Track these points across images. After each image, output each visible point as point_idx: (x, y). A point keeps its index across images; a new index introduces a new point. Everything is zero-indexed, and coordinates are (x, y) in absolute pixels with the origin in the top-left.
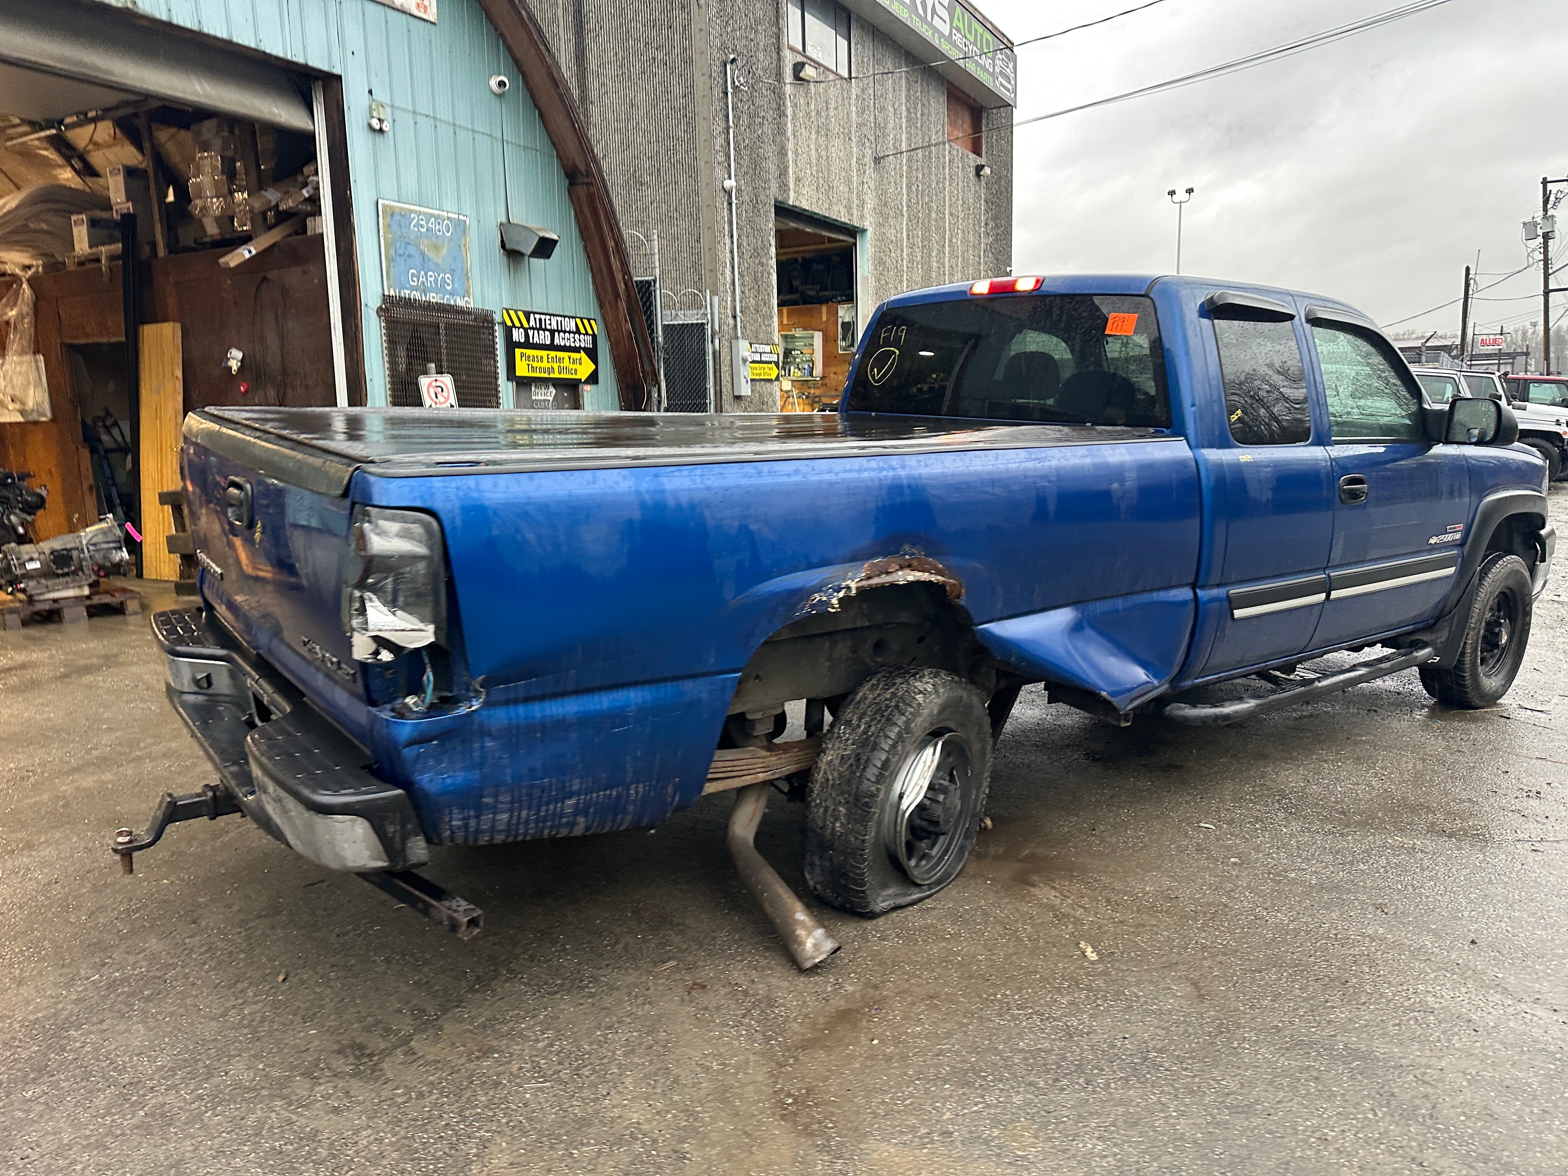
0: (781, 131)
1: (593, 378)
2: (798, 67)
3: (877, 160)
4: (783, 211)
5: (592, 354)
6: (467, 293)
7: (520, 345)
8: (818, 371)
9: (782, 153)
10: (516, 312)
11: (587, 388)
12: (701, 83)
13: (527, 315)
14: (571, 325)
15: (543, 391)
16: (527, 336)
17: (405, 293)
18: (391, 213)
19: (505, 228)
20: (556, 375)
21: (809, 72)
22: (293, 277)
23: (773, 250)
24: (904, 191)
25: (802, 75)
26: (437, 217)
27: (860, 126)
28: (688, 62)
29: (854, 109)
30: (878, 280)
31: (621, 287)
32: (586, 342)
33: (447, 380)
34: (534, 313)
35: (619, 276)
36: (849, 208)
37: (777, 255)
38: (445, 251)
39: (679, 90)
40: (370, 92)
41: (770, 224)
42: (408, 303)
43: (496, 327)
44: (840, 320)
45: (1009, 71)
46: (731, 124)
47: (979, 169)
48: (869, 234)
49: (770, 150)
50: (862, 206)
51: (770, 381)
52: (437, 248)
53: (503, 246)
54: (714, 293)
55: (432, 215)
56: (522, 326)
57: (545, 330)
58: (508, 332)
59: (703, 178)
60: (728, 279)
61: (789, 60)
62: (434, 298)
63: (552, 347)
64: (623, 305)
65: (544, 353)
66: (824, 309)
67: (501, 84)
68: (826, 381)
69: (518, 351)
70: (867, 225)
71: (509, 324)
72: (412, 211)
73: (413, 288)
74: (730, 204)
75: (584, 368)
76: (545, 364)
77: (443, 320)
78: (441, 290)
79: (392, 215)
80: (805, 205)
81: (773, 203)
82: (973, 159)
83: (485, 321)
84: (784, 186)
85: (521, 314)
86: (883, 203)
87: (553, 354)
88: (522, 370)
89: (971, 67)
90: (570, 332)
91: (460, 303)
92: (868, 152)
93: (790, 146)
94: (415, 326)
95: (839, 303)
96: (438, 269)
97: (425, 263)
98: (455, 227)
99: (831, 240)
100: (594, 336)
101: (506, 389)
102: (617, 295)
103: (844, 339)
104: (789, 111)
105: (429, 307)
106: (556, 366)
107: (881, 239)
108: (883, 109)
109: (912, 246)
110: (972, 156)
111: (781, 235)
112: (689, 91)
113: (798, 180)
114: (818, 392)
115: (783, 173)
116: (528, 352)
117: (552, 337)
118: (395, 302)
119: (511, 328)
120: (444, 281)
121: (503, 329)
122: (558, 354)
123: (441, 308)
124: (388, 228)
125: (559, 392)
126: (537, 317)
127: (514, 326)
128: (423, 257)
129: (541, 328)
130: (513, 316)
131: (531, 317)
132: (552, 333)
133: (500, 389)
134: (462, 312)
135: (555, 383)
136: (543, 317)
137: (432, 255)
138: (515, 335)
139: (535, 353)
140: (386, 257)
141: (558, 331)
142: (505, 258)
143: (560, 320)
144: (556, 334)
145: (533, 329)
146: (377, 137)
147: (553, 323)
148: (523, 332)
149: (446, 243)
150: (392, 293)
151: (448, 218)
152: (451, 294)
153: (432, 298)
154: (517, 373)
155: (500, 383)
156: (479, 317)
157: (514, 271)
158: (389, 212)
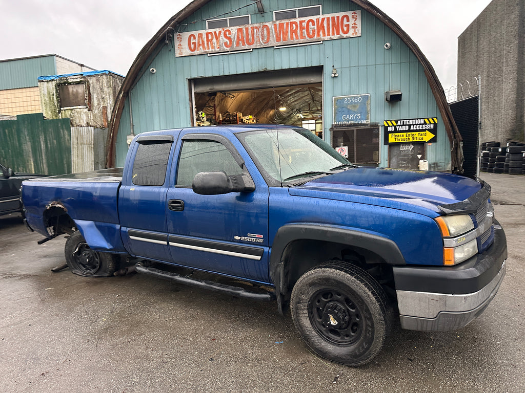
1: (434, 140)
5: (433, 131)
6: (367, 119)
7: (391, 132)
10: (391, 121)
11: (430, 144)
13: (396, 122)
14: (421, 122)
15: (407, 146)
16: (395, 128)
17: (341, 123)
19: (387, 94)
20: (411, 140)
26: (355, 97)
32: (432, 126)
33: (346, 148)
34: (400, 120)
38: (358, 107)
40: (333, 66)
42: (341, 125)
43: (380, 128)
52: (355, 107)
53: (387, 100)
55: (353, 97)
56: (393, 126)
57: (406, 125)
58: (386, 128)
63: (409, 131)
65: (405, 134)
67: (386, 45)
69: (390, 135)
71: (386, 125)
72: (345, 98)
73: (344, 121)
75: (430, 136)
76: (405, 137)
77: (355, 129)
78: (356, 119)
79: (337, 101)
83: (375, 127)
85: (393, 121)
87: (409, 133)
88: (392, 139)
90: (420, 124)
91: (364, 122)
94: (345, 132)
96: (355, 113)
97: (349, 112)
98: (363, 98)
100: (436, 124)
101: (383, 148)
105: (350, 125)
106: (411, 138)
116: (395, 134)
117: (410, 127)
118: (337, 126)
119: (387, 127)
120: (357, 116)
121: (383, 128)
122: (412, 133)
123: (355, 125)
124: (336, 104)
125: (416, 146)
126: (402, 121)
127: (389, 126)
128: (349, 110)
129: (403, 125)
130: (389, 122)
131: (399, 122)
132: (410, 126)
133: (380, 148)
134: (364, 125)
135: (413, 143)
136: (405, 121)
137: (353, 109)
138: (389, 129)
139: (399, 134)
140: (334, 113)
141: (413, 125)
142: (388, 104)
143: (414, 120)
144: (412, 126)
145: (399, 126)
146: (335, 79)
147: (411, 122)
148: (394, 127)
149: (359, 104)
150: (335, 123)
151: (361, 96)
152: (360, 120)
153: (351, 122)
154: (389, 142)
155: (380, 146)
156: (372, 125)
157: (392, 107)
158: (336, 100)
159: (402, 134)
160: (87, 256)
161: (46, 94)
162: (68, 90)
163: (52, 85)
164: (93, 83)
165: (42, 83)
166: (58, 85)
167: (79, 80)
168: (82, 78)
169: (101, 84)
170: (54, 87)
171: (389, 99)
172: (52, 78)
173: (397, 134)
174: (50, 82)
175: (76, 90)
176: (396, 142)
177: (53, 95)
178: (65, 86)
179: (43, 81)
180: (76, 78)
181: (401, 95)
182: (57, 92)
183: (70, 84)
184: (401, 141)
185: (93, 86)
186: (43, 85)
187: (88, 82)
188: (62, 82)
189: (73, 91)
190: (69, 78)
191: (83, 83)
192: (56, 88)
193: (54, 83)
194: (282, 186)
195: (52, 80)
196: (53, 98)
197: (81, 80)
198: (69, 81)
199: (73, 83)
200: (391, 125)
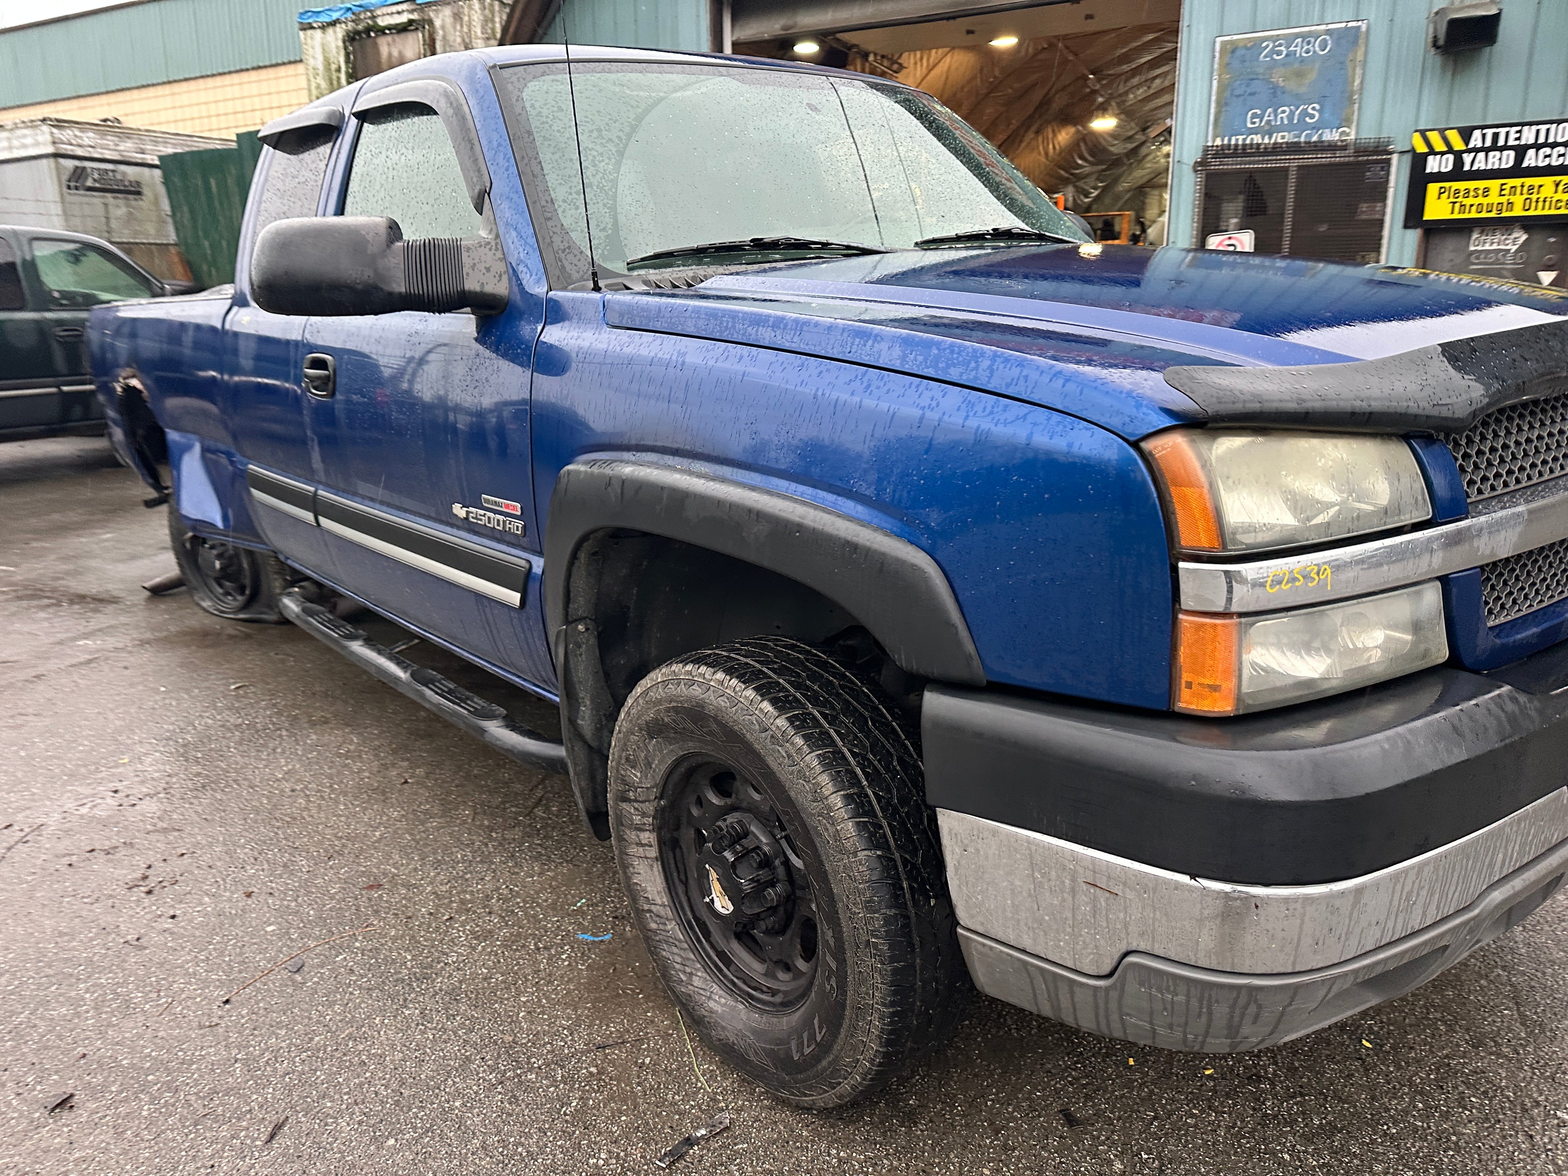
6: (1344, 123)
7: (1439, 177)
10: (1442, 132)
13: (1466, 134)
15: (1498, 237)
16: (1458, 162)
17: (1239, 139)
18: (1233, 49)
20: (1518, 212)
26: (1303, 36)
33: (1244, 238)
34: (1482, 128)
38: (1312, 76)
42: (1241, 151)
43: (1395, 158)
52: (1299, 75)
53: (1434, 42)
55: (1297, 36)
56: (1450, 150)
57: (1506, 148)
58: (1419, 162)
62: (1285, 137)
63: (1517, 171)
65: (1494, 185)
71: (1422, 148)
72: (1265, 39)
73: (1252, 132)
76: (1494, 198)
77: (1293, 162)
78: (1302, 125)
79: (1233, 52)
83: (1373, 153)
85: (1452, 133)
87: (1514, 182)
88: (1439, 211)
91: (1331, 136)
94: (1251, 177)
96: (1298, 99)
97: (1276, 97)
98: (1338, 39)
101: (1399, 240)
105: (1276, 150)
106: (1518, 200)
116: (1455, 185)
117: (1520, 157)
118: (1221, 152)
119: (1426, 155)
120: (1305, 114)
121: (1408, 158)
122: (1529, 181)
123: (1294, 148)
124: (1225, 66)
125: (1538, 237)
126: (1490, 132)
127: (1432, 152)
128: (1275, 90)
129: (1494, 147)
130: (1435, 138)
131: (1477, 134)
132: (1521, 151)
133: (1385, 242)
134: (1332, 147)
135: (1528, 224)
136: (1503, 131)
137: (1292, 86)
138: (1433, 165)
139: (1472, 185)
140: (1218, 103)
141: (1537, 147)
142: (1439, 59)
143: (1543, 128)
144: (1531, 152)
145: (1476, 150)
147: (1528, 136)
148: (1451, 157)
149: (1317, 65)
150: (1218, 142)
151: (1327, 32)
152: (1315, 128)
153: (1279, 138)
154: (1427, 216)
155: (1386, 233)
156: (1361, 149)
157: (1453, 75)
158: (1230, 50)
159: (1482, 184)
160: (215, 552)
161: (321, 67)
162: (378, 53)
163: (335, 38)
164: (443, 27)
165: (309, 32)
166: (351, 38)
167: (404, 18)
168: (411, 12)
169: (465, 29)
170: (341, 44)
171: (1441, 42)
172: (335, 16)
173: (1462, 185)
174: (330, 30)
175: (400, 53)
176: (1456, 216)
177: (339, 70)
178: (369, 41)
179: (313, 28)
180: (399, 13)
181: (1496, 18)
182: (347, 61)
183: (381, 31)
184: (1474, 215)
185: (444, 38)
186: (312, 38)
187: (430, 22)
188: (360, 27)
189: (390, 55)
190: (379, 12)
191: (417, 29)
192: (346, 48)
193: (340, 31)
194: (597, 289)
195: (333, 23)
196: (339, 78)
197: (412, 17)
198: (382, 22)
199: (390, 27)
200: (1440, 146)
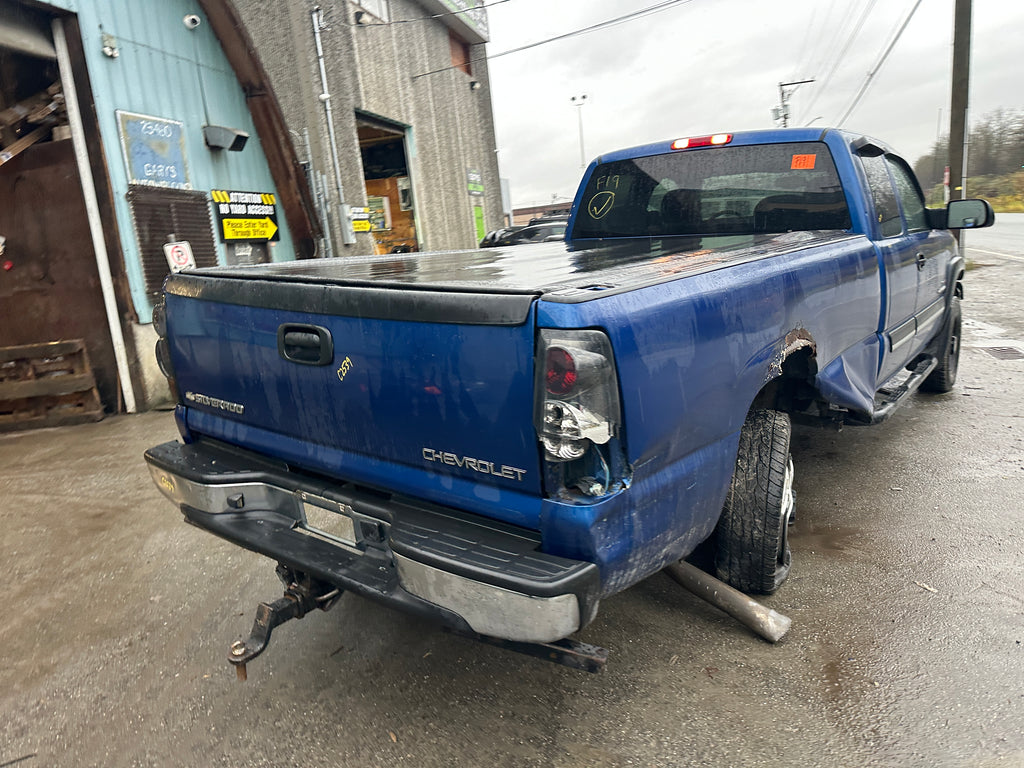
0: (352, 60)
1: (276, 237)
2: (358, 15)
3: (413, 79)
4: (361, 115)
5: (274, 218)
6: (186, 180)
7: (226, 216)
8: (388, 224)
9: (354, 75)
10: (221, 192)
11: (273, 244)
12: (296, 27)
13: (229, 193)
14: (257, 199)
15: (244, 248)
16: (230, 209)
17: (144, 182)
18: (126, 120)
19: (207, 129)
20: (251, 237)
21: (366, 18)
22: (46, 174)
23: (357, 142)
24: (431, 100)
25: (361, 21)
26: (160, 123)
27: (400, 55)
28: (286, 11)
29: (395, 44)
30: (423, 160)
31: (292, 169)
32: (269, 211)
33: (185, 246)
34: (232, 192)
35: (289, 161)
36: (399, 111)
37: (360, 144)
38: (167, 150)
39: (280, 31)
40: (101, 26)
41: (352, 123)
42: (146, 189)
43: (209, 204)
44: (400, 189)
45: (484, 19)
46: (321, 53)
47: (473, 84)
48: (414, 130)
49: (347, 74)
50: (407, 110)
51: (365, 232)
52: (162, 146)
53: (207, 143)
54: (323, 173)
55: (156, 122)
56: (226, 202)
57: (242, 203)
58: (217, 206)
59: (305, 93)
60: (331, 163)
61: (352, 11)
62: (163, 184)
63: (247, 216)
64: (293, 182)
65: (242, 222)
66: (387, 181)
67: (194, 21)
68: (395, 230)
69: (225, 221)
70: (412, 122)
71: (216, 200)
72: (142, 119)
73: (150, 178)
74: (326, 110)
75: (270, 230)
76: (244, 229)
77: (172, 201)
78: (168, 178)
79: (128, 122)
80: (372, 110)
81: (352, 109)
82: (468, 79)
83: (200, 199)
84: (358, 98)
85: (224, 193)
86: (419, 109)
87: (248, 221)
88: (229, 235)
89: (462, 17)
90: (257, 204)
91: (183, 187)
92: (407, 73)
93: (359, 70)
94: (153, 207)
95: (398, 176)
96: (165, 163)
97: (155, 158)
98: (173, 130)
99: (388, 134)
100: (274, 206)
101: (220, 249)
102: (288, 176)
103: (404, 201)
104: (356, 46)
105: (161, 191)
106: (251, 230)
107: (421, 132)
108: (413, 44)
109: (439, 136)
110: (467, 76)
111: (361, 132)
112: (288, 32)
113: (366, 93)
114: (390, 239)
115: (357, 89)
116: (232, 221)
117: (247, 209)
118: (138, 189)
119: (218, 204)
120: (169, 171)
121: (213, 205)
122: (252, 221)
123: (170, 192)
125: (255, 249)
126: (235, 195)
127: (220, 202)
128: (154, 153)
129: (239, 202)
130: (219, 195)
131: (232, 195)
134: (185, 193)
135: (252, 242)
136: (238, 195)
137: (160, 152)
138: (222, 209)
139: (238, 221)
140: (128, 155)
141: (250, 204)
142: (209, 152)
143: (245, 195)
144: (249, 207)
145: (233, 203)
146: (110, 61)
147: (246, 198)
148: (227, 206)
149: (168, 144)
150: (134, 182)
151: (168, 124)
152: (176, 181)
154: (226, 237)
155: (215, 245)
157: (216, 161)
171: (227, 144)
173: (236, 221)
181: (245, 139)
200: (222, 200)
